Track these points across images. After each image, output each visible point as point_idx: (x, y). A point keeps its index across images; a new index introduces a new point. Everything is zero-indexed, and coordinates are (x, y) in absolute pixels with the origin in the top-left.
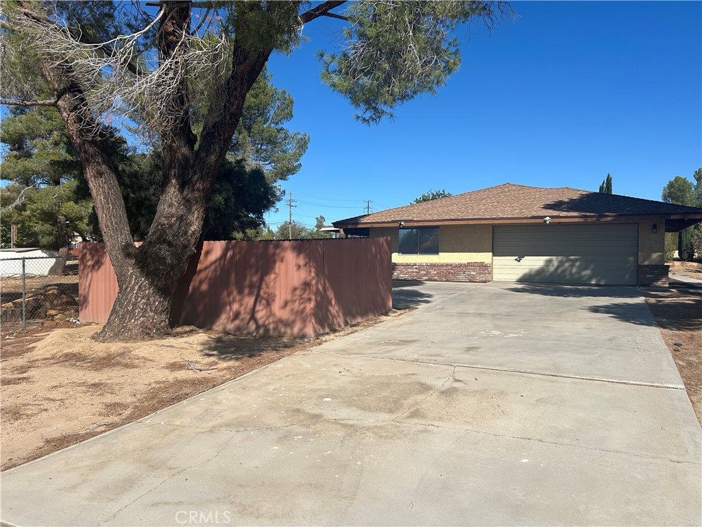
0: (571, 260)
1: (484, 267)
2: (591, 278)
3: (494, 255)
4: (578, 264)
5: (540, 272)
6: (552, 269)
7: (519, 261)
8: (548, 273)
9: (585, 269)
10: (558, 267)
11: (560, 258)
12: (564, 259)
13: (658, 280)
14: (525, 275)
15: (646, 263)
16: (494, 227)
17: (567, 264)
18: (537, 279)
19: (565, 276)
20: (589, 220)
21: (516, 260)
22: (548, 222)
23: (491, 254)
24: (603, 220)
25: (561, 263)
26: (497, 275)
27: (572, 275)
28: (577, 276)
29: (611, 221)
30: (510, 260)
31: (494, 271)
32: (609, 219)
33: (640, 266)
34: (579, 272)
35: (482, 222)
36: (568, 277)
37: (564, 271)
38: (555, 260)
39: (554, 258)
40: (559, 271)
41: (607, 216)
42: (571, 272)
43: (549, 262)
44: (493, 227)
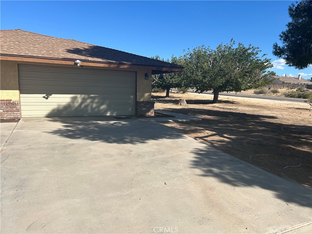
0: (92, 97)
1: (11, 105)
2: (106, 111)
3: (21, 93)
4: (96, 101)
5: (67, 107)
6: (76, 105)
7: (47, 98)
8: (73, 109)
9: (102, 104)
10: (82, 103)
11: (83, 96)
12: (86, 96)
13: (149, 111)
14: (53, 110)
15: (142, 100)
16: (20, 65)
17: (89, 101)
18: (64, 113)
19: (87, 110)
20: (112, 66)
21: (44, 97)
22: (79, 65)
23: (18, 91)
24: (122, 67)
25: (84, 100)
26: (25, 112)
27: (93, 109)
28: (96, 110)
29: (126, 68)
30: (39, 97)
31: (23, 108)
32: (126, 66)
33: (138, 102)
34: (98, 107)
35: (9, 59)
36: (89, 111)
37: (86, 106)
38: (80, 98)
39: (79, 96)
40: (83, 106)
41: (125, 64)
42: (92, 107)
43: (74, 99)
44: (18, 64)
